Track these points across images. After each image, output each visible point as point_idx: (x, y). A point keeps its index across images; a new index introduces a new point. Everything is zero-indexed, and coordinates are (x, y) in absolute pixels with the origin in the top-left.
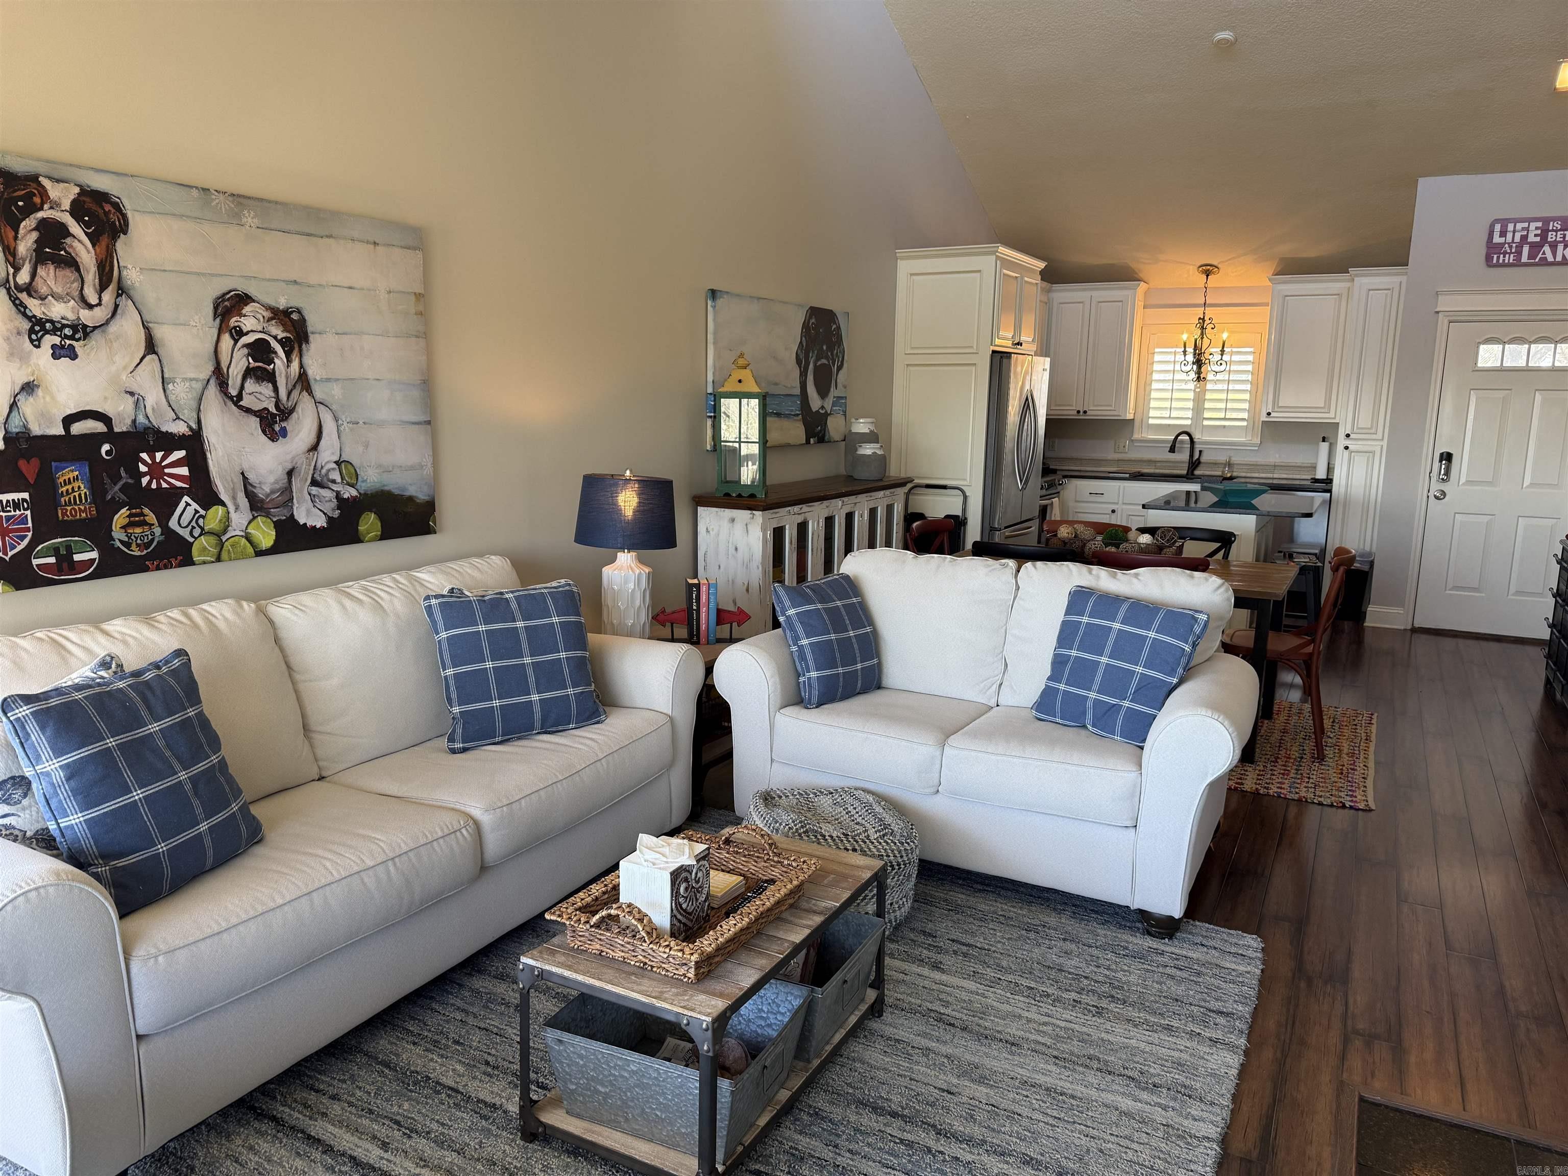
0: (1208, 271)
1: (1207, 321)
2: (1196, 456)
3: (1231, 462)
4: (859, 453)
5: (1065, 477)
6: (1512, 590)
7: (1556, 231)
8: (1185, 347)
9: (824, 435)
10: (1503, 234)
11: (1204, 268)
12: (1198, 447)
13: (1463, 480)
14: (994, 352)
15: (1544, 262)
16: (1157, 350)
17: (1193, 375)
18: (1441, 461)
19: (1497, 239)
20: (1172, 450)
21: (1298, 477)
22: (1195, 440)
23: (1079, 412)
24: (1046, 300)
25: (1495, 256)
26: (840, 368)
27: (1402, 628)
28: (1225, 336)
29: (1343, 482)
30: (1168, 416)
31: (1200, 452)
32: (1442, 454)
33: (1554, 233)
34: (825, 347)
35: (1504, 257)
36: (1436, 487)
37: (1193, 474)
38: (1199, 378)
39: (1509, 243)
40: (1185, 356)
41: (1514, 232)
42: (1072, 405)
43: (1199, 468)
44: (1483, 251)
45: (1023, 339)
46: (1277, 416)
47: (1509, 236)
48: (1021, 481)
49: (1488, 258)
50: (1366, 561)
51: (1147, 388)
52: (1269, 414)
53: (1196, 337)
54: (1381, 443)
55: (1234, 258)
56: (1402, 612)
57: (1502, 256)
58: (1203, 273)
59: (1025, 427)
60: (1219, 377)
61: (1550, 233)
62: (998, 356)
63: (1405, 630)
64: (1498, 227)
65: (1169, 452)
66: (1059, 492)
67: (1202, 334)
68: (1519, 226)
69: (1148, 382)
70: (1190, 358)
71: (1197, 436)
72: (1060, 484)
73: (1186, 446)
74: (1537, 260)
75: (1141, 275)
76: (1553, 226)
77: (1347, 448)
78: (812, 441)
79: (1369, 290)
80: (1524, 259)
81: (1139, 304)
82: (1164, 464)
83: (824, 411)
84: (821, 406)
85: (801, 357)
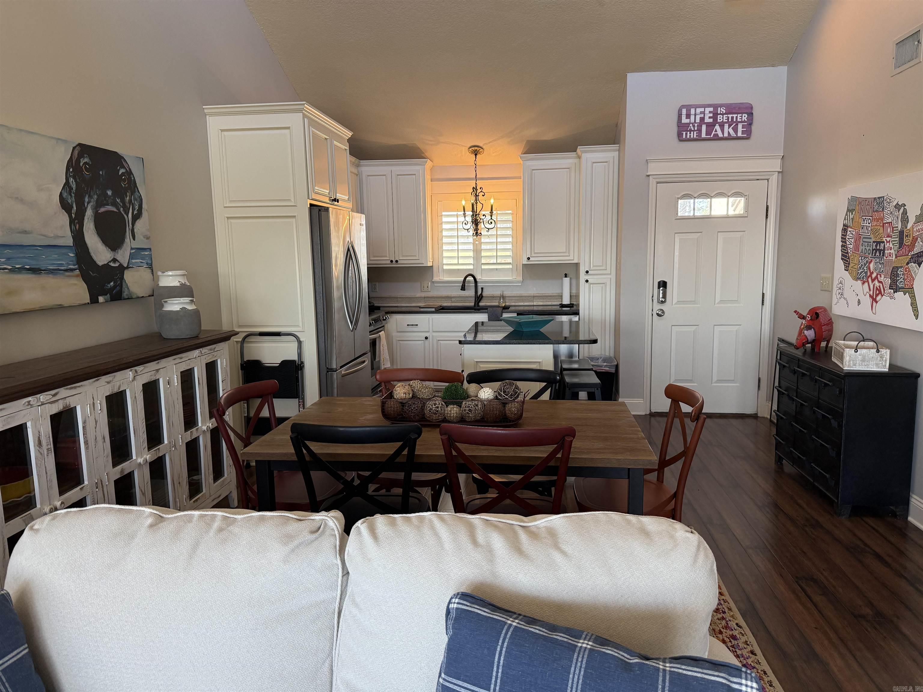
0: (476, 151)
1: (479, 190)
2: (479, 292)
3: (504, 295)
4: (164, 309)
5: (387, 313)
6: (715, 379)
7: (723, 114)
8: (464, 211)
9: (121, 292)
10: (688, 116)
11: (473, 149)
12: (480, 285)
13: (675, 301)
14: (311, 205)
15: (716, 138)
16: (444, 213)
17: (472, 232)
18: (659, 288)
19: (684, 120)
20: (463, 288)
21: (550, 303)
22: (478, 280)
23: (392, 261)
24: (356, 172)
25: (684, 133)
26: (137, 217)
27: (644, 413)
28: (492, 201)
29: (587, 307)
30: (457, 263)
31: (482, 289)
32: (659, 283)
33: (721, 116)
34: (109, 193)
35: (690, 133)
36: (657, 307)
37: (478, 306)
38: (476, 233)
39: (692, 123)
40: (465, 217)
41: (695, 115)
42: (386, 256)
43: (482, 301)
44: (675, 129)
45: (339, 196)
46: (534, 260)
47: (692, 117)
48: (351, 323)
49: (679, 135)
50: (613, 365)
51: (440, 241)
52: (529, 259)
53: (472, 202)
54: (609, 276)
55: (495, 140)
56: (642, 402)
57: (688, 133)
58: (472, 153)
59: (350, 275)
60: (491, 232)
61: (719, 116)
62: (316, 210)
63: (646, 415)
64: (684, 111)
65: (461, 290)
66: (384, 326)
67: (476, 200)
68: (699, 110)
69: (440, 238)
70: (469, 219)
71: (478, 277)
72: (384, 320)
73: (471, 285)
74: (712, 136)
75: (427, 154)
76: (721, 111)
77: (587, 281)
78: (101, 299)
79: (594, 163)
80: (704, 135)
81: (428, 177)
82: (458, 299)
83: (117, 265)
84: (112, 259)
85: (70, 201)
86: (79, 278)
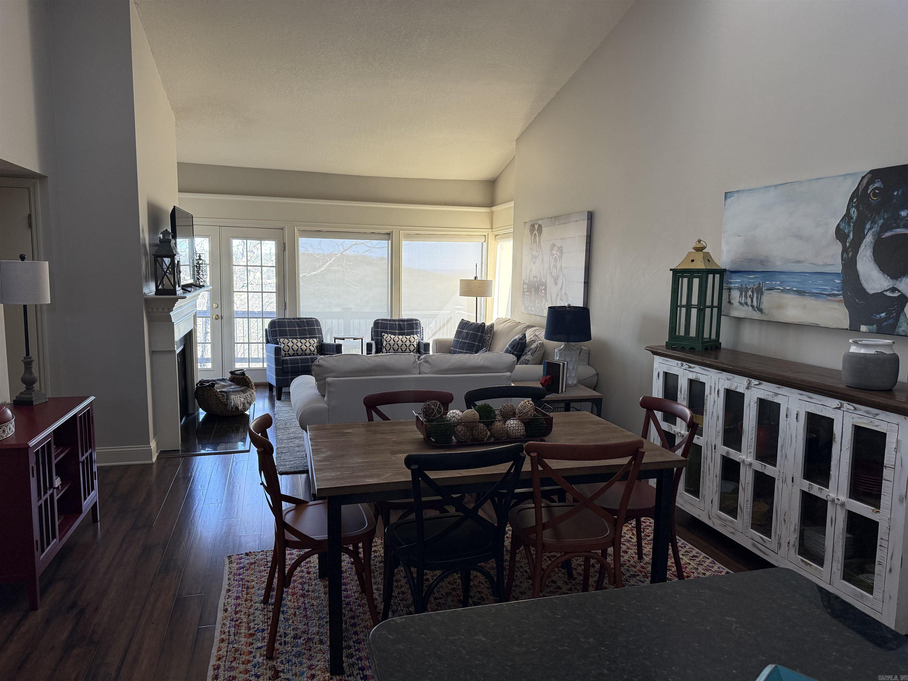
9: (895, 326)
34: (904, 213)
78: (864, 328)
83: (896, 294)
84: (890, 288)
85: (846, 231)
86: (841, 304)
